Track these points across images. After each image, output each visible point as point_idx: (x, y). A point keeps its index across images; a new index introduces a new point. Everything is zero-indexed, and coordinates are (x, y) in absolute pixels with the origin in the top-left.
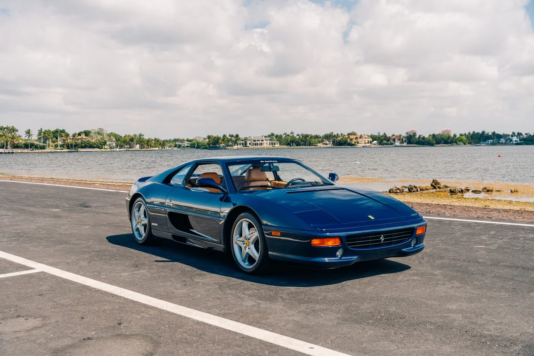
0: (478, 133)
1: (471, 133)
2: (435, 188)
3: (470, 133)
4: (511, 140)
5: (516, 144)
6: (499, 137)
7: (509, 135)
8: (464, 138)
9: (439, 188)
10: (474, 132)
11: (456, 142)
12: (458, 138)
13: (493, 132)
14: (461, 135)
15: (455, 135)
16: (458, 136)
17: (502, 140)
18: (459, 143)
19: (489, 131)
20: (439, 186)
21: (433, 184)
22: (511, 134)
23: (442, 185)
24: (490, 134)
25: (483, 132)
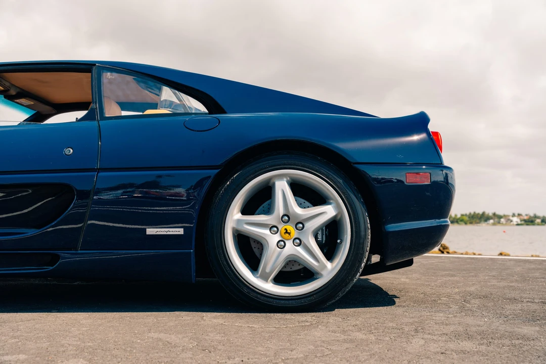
0: (478, 214)
1: (472, 213)
2: (443, 252)
3: (470, 214)
4: (511, 221)
5: (518, 225)
6: (500, 217)
7: (509, 216)
8: (466, 218)
9: (448, 253)
10: (475, 213)
11: (457, 222)
12: (460, 218)
13: (493, 212)
14: (462, 215)
15: (456, 215)
16: (459, 216)
17: (502, 220)
18: (460, 223)
19: (489, 212)
20: (447, 250)
21: (441, 249)
22: (511, 214)
23: (451, 250)
24: (491, 214)
25: (484, 213)
